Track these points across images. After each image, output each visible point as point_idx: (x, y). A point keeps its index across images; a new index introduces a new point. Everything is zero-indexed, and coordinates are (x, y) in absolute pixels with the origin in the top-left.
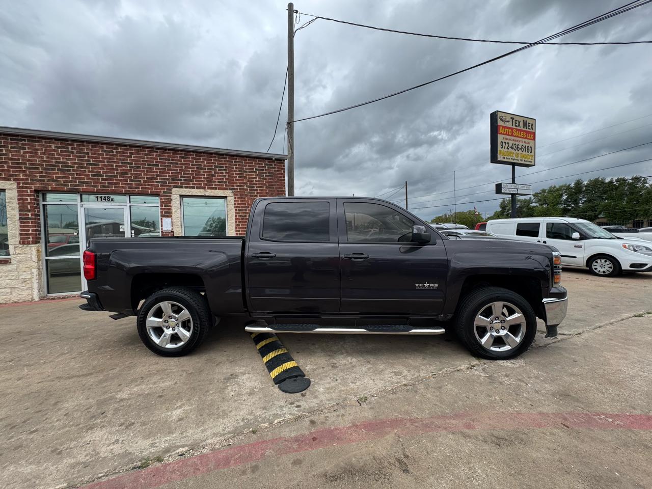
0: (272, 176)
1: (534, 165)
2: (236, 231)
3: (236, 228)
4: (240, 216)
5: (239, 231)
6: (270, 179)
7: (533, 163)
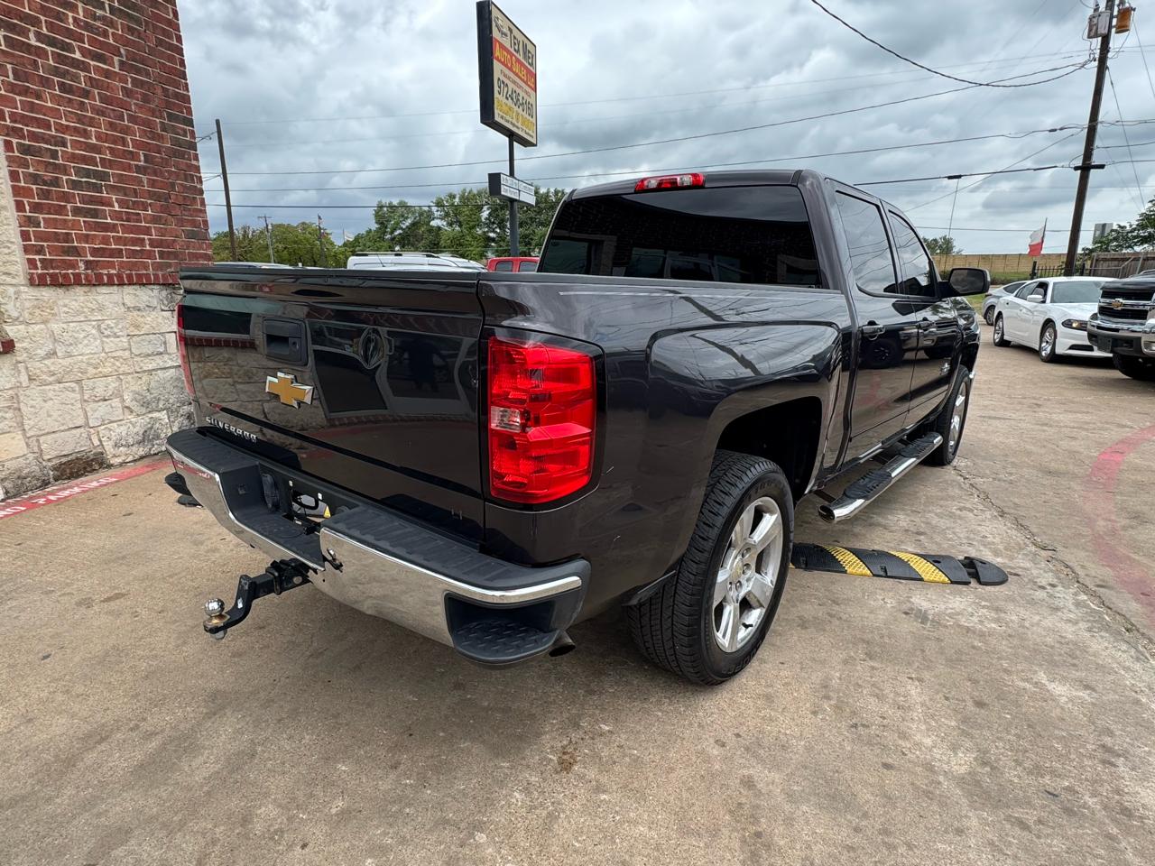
0: (138, 22)
1: (536, 145)
2: (27, 250)
3: (25, 236)
4: (35, 179)
5: (40, 251)
6: (131, 30)
7: (533, 141)
